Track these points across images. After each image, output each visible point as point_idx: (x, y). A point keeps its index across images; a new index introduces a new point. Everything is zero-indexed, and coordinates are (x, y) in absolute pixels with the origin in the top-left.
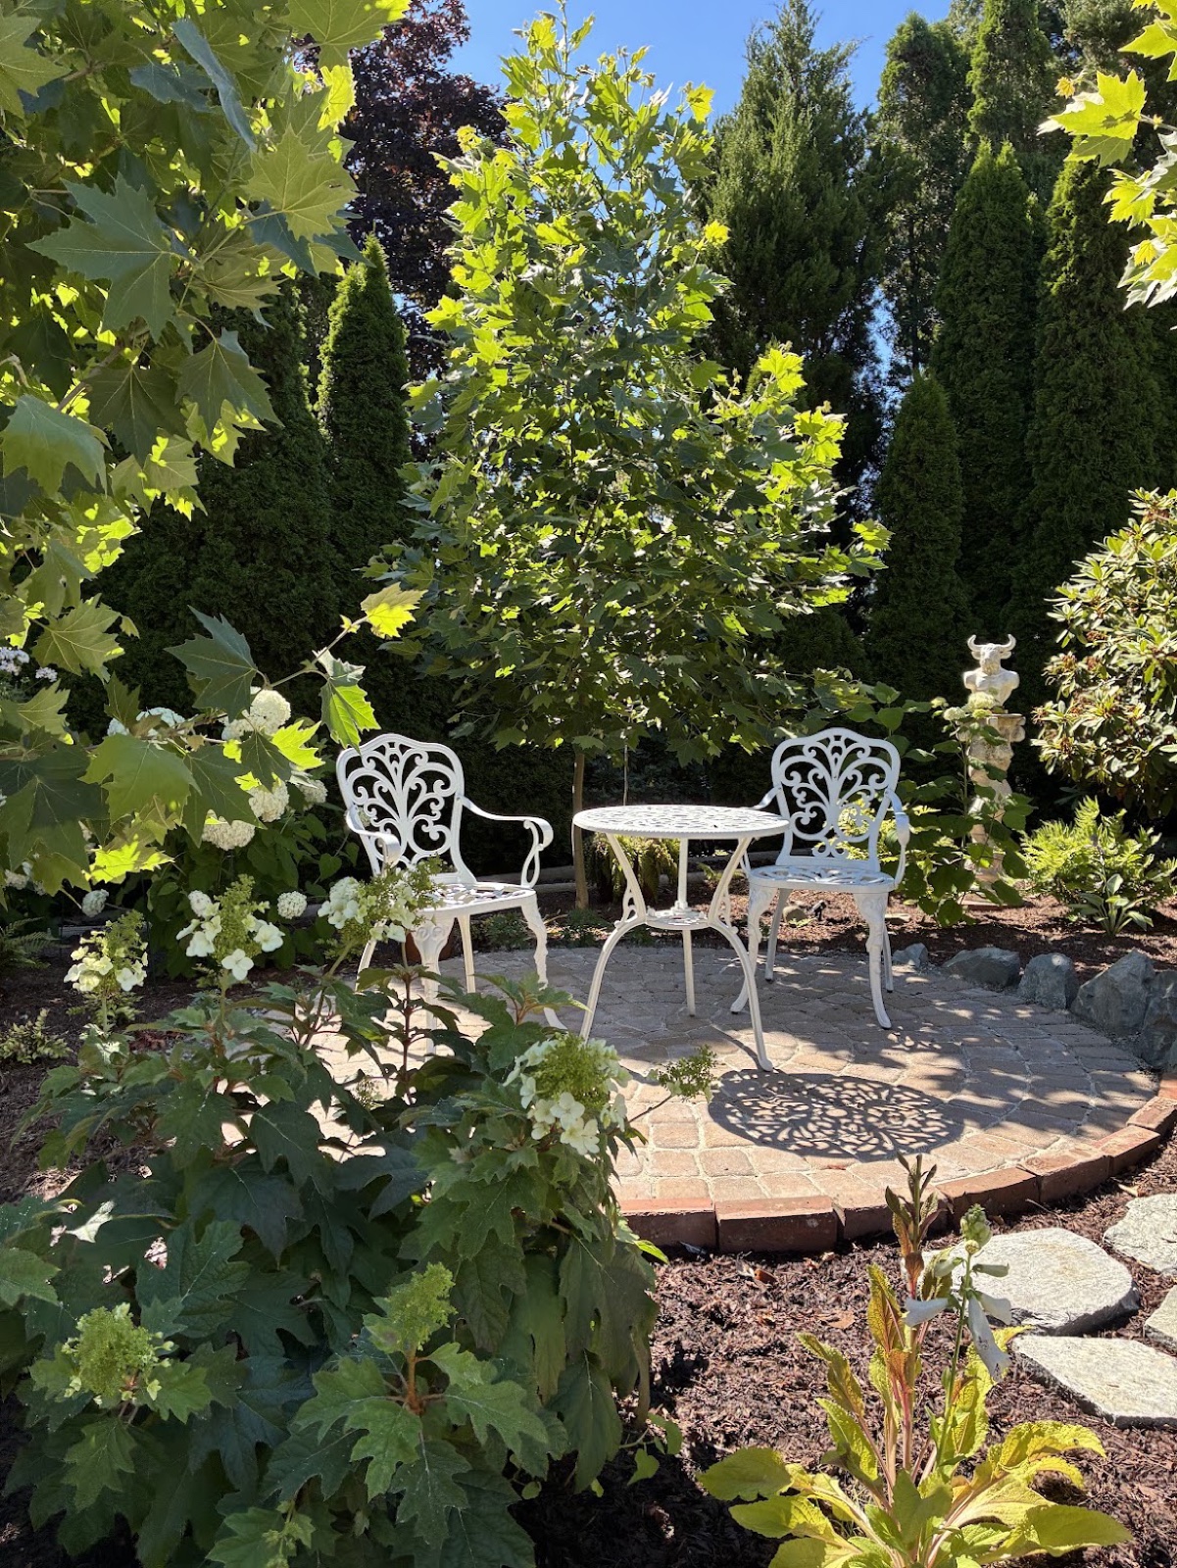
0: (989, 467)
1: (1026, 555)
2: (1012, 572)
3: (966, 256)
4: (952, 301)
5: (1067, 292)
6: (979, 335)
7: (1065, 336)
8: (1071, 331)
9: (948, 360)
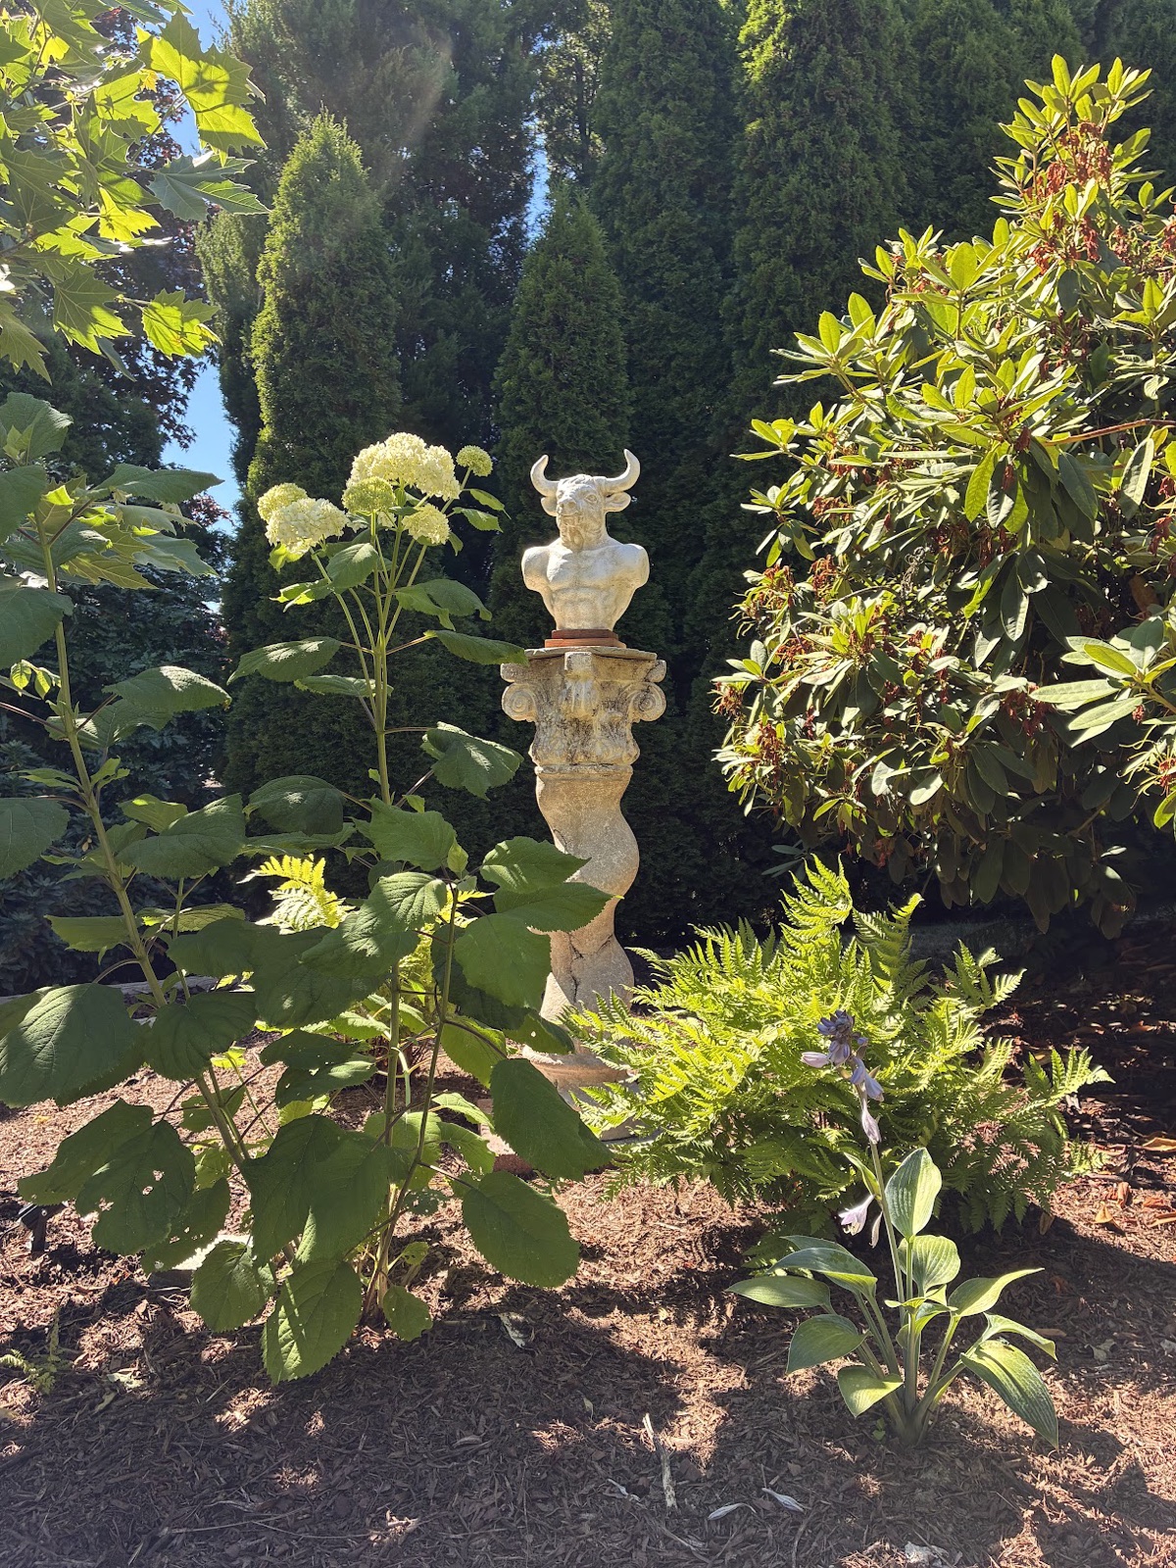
0: (671, 358)
1: (726, 486)
2: (705, 512)
3: (634, 43)
4: (616, 111)
5: (777, 76)
6: (653, 157)
7: (774, 140)
8: (783, 132)
9: (612, 202)
